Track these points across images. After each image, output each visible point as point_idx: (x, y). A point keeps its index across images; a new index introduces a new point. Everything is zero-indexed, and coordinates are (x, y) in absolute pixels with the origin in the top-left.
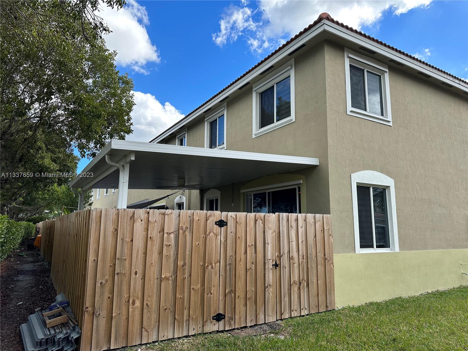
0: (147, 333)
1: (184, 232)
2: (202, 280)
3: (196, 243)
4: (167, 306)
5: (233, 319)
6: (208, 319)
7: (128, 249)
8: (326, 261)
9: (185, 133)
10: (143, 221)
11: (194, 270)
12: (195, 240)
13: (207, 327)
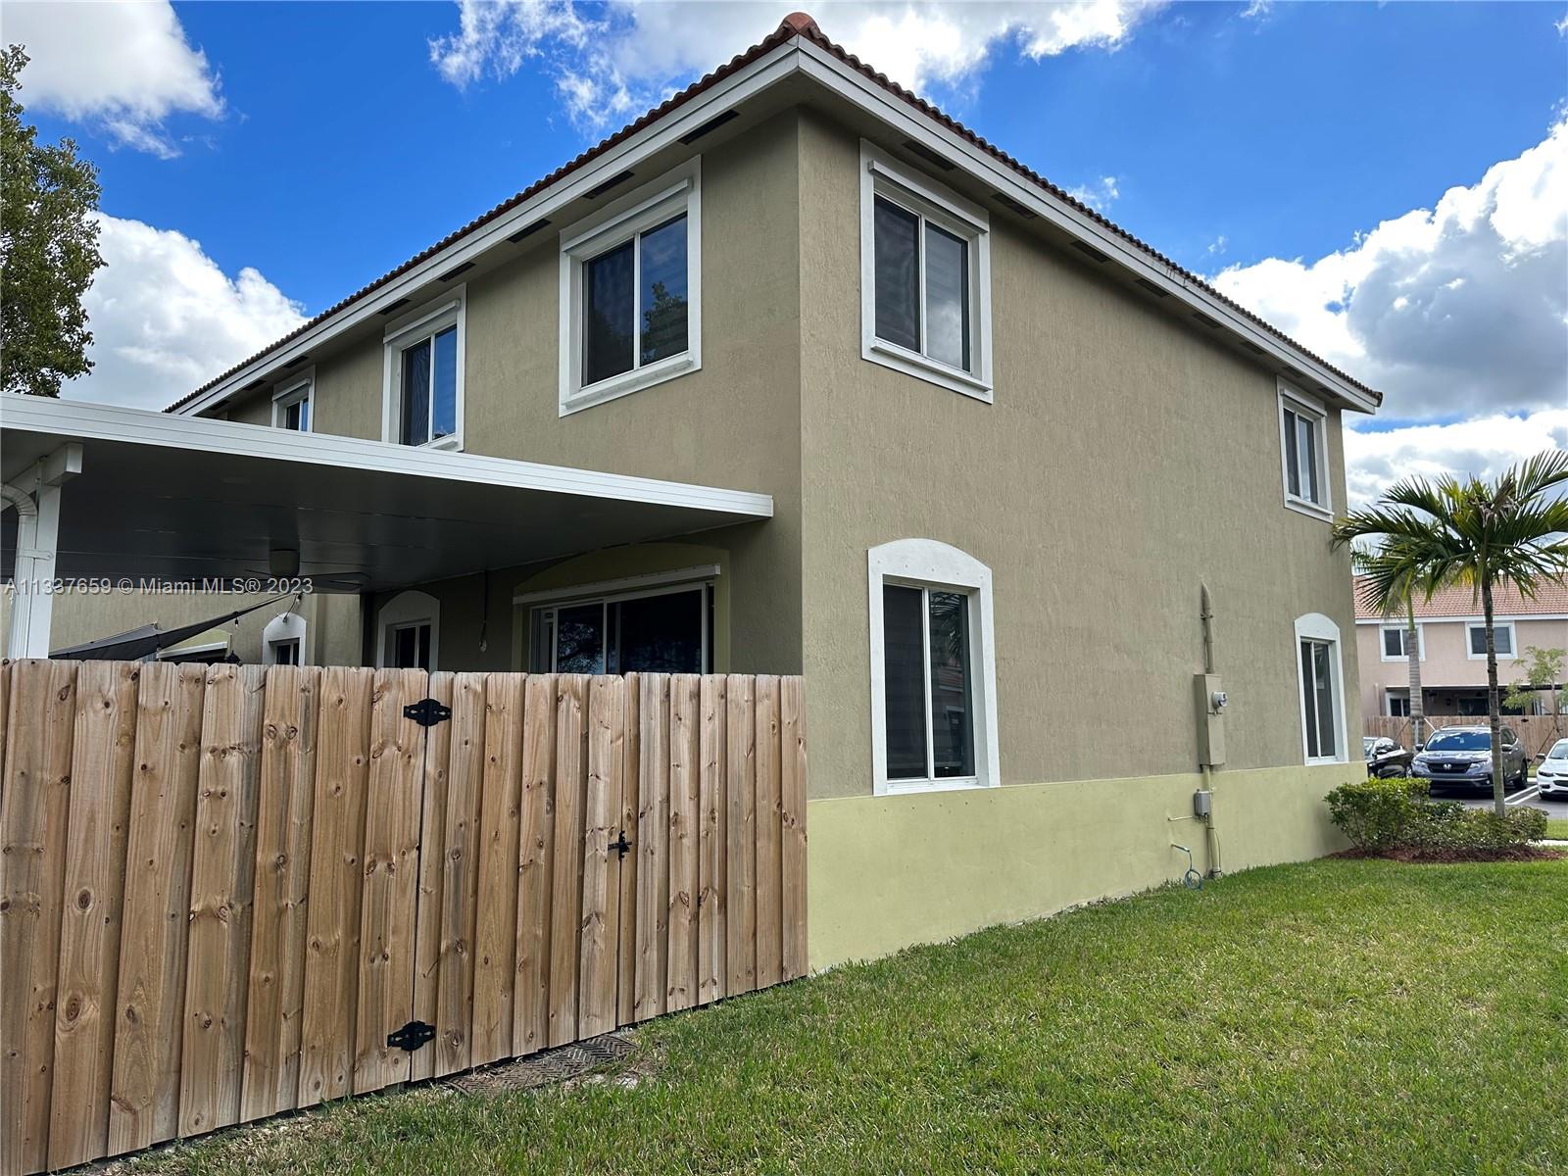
0: (128, 1116)
1: (282, 745)
2: (350, 912)
3: (327, 786)
4: (213, 1013)
5: (466, 1039)
6: (373, 1046)
7: (49, 812)
8: (784, 823)
9: (307, 386)
10: (111, 704)
11: (318, 880)
12: (325, 773)
13: (366, 1075)
